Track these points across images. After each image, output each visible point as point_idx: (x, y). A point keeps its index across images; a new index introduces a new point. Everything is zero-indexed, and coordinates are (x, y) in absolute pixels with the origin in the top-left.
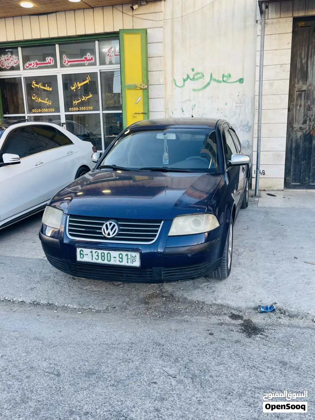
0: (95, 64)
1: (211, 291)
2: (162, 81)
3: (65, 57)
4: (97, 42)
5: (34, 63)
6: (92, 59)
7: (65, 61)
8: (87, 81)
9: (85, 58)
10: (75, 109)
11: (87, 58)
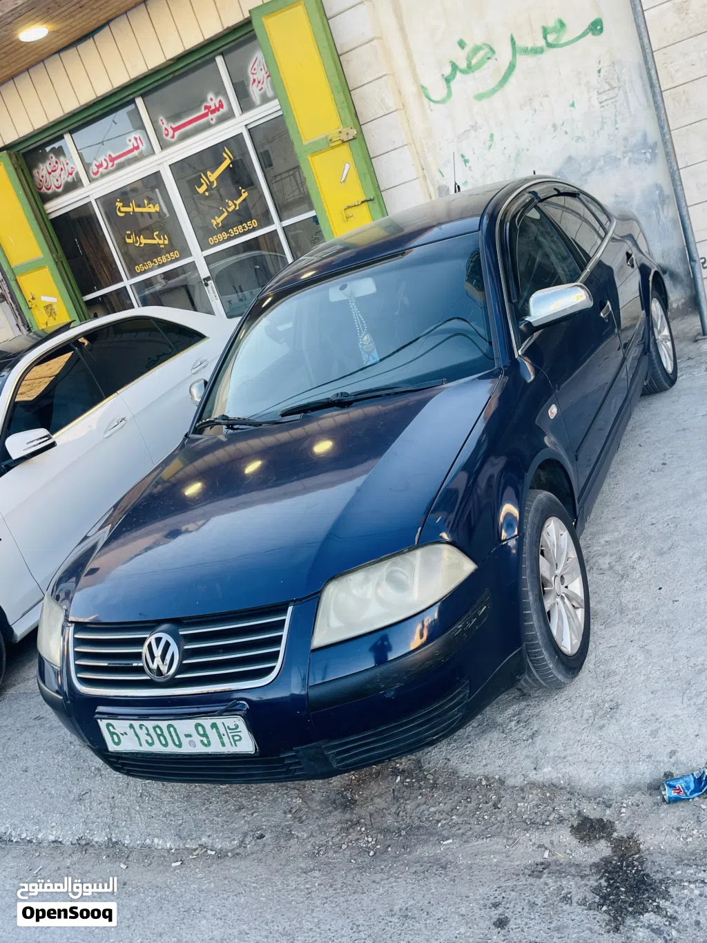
0: (230, 115)
1: (529, 733)
2: (391, 103)
3: (164, 121)
4: (219, 60)
5: (105, 160)
6: (221, 106)
7: (166, 132)
8: (227, 163)
9: (206, 107)
10: (221, 237)
11: (210, 107)
